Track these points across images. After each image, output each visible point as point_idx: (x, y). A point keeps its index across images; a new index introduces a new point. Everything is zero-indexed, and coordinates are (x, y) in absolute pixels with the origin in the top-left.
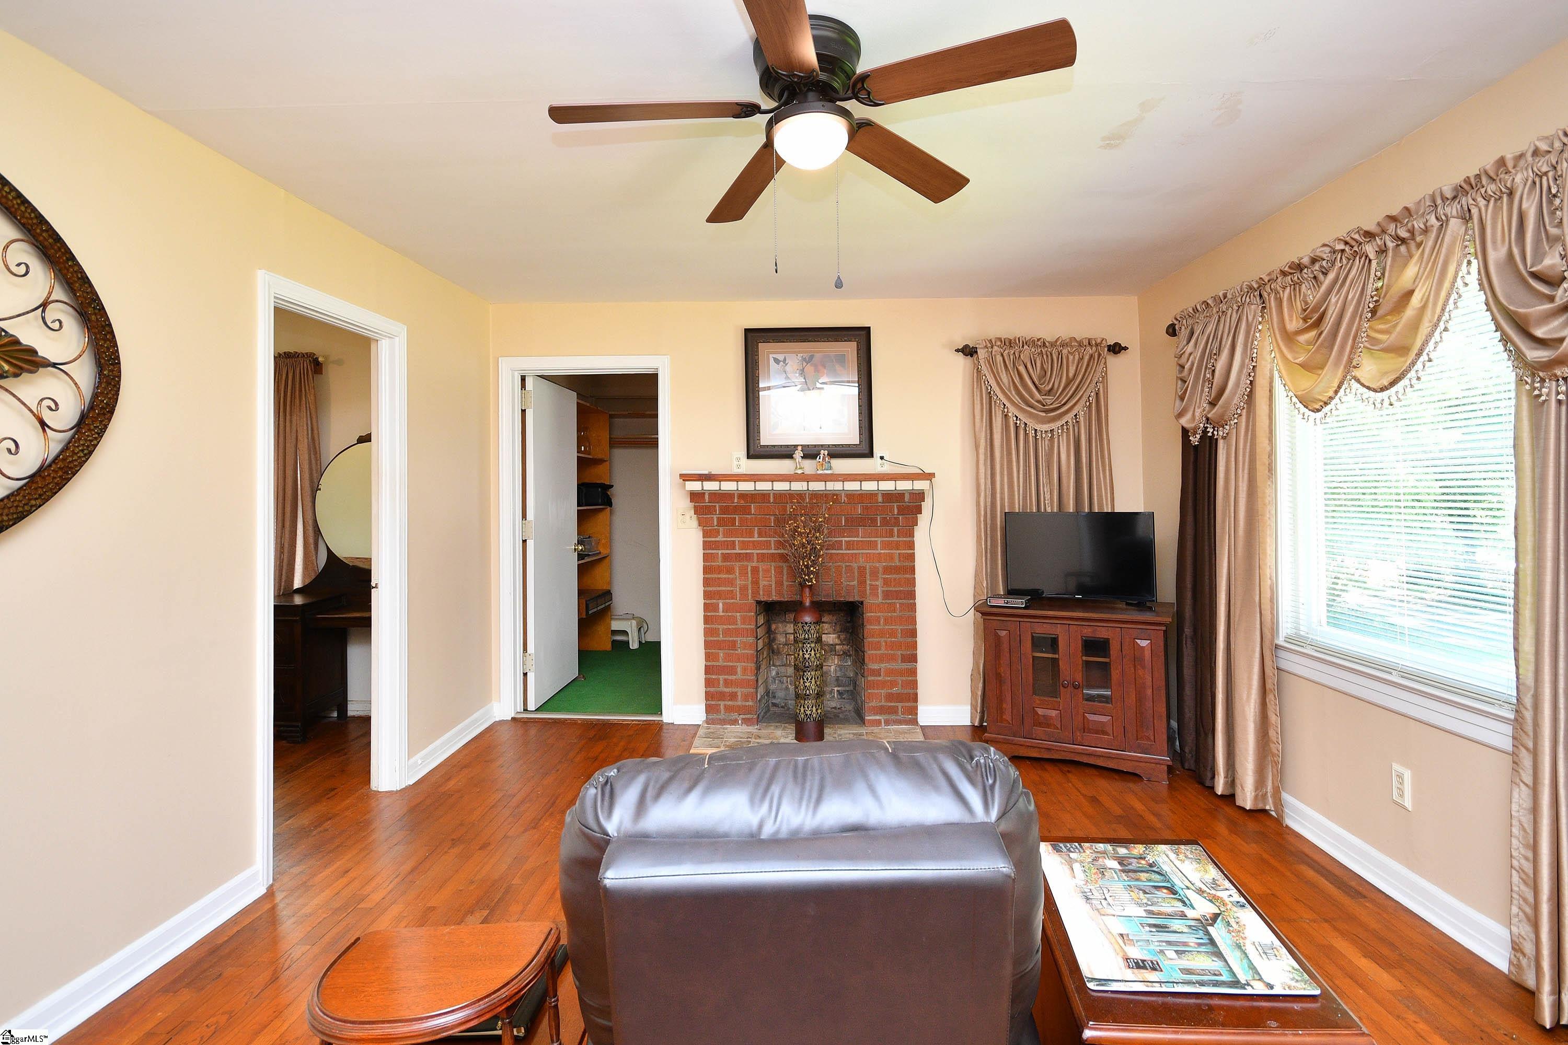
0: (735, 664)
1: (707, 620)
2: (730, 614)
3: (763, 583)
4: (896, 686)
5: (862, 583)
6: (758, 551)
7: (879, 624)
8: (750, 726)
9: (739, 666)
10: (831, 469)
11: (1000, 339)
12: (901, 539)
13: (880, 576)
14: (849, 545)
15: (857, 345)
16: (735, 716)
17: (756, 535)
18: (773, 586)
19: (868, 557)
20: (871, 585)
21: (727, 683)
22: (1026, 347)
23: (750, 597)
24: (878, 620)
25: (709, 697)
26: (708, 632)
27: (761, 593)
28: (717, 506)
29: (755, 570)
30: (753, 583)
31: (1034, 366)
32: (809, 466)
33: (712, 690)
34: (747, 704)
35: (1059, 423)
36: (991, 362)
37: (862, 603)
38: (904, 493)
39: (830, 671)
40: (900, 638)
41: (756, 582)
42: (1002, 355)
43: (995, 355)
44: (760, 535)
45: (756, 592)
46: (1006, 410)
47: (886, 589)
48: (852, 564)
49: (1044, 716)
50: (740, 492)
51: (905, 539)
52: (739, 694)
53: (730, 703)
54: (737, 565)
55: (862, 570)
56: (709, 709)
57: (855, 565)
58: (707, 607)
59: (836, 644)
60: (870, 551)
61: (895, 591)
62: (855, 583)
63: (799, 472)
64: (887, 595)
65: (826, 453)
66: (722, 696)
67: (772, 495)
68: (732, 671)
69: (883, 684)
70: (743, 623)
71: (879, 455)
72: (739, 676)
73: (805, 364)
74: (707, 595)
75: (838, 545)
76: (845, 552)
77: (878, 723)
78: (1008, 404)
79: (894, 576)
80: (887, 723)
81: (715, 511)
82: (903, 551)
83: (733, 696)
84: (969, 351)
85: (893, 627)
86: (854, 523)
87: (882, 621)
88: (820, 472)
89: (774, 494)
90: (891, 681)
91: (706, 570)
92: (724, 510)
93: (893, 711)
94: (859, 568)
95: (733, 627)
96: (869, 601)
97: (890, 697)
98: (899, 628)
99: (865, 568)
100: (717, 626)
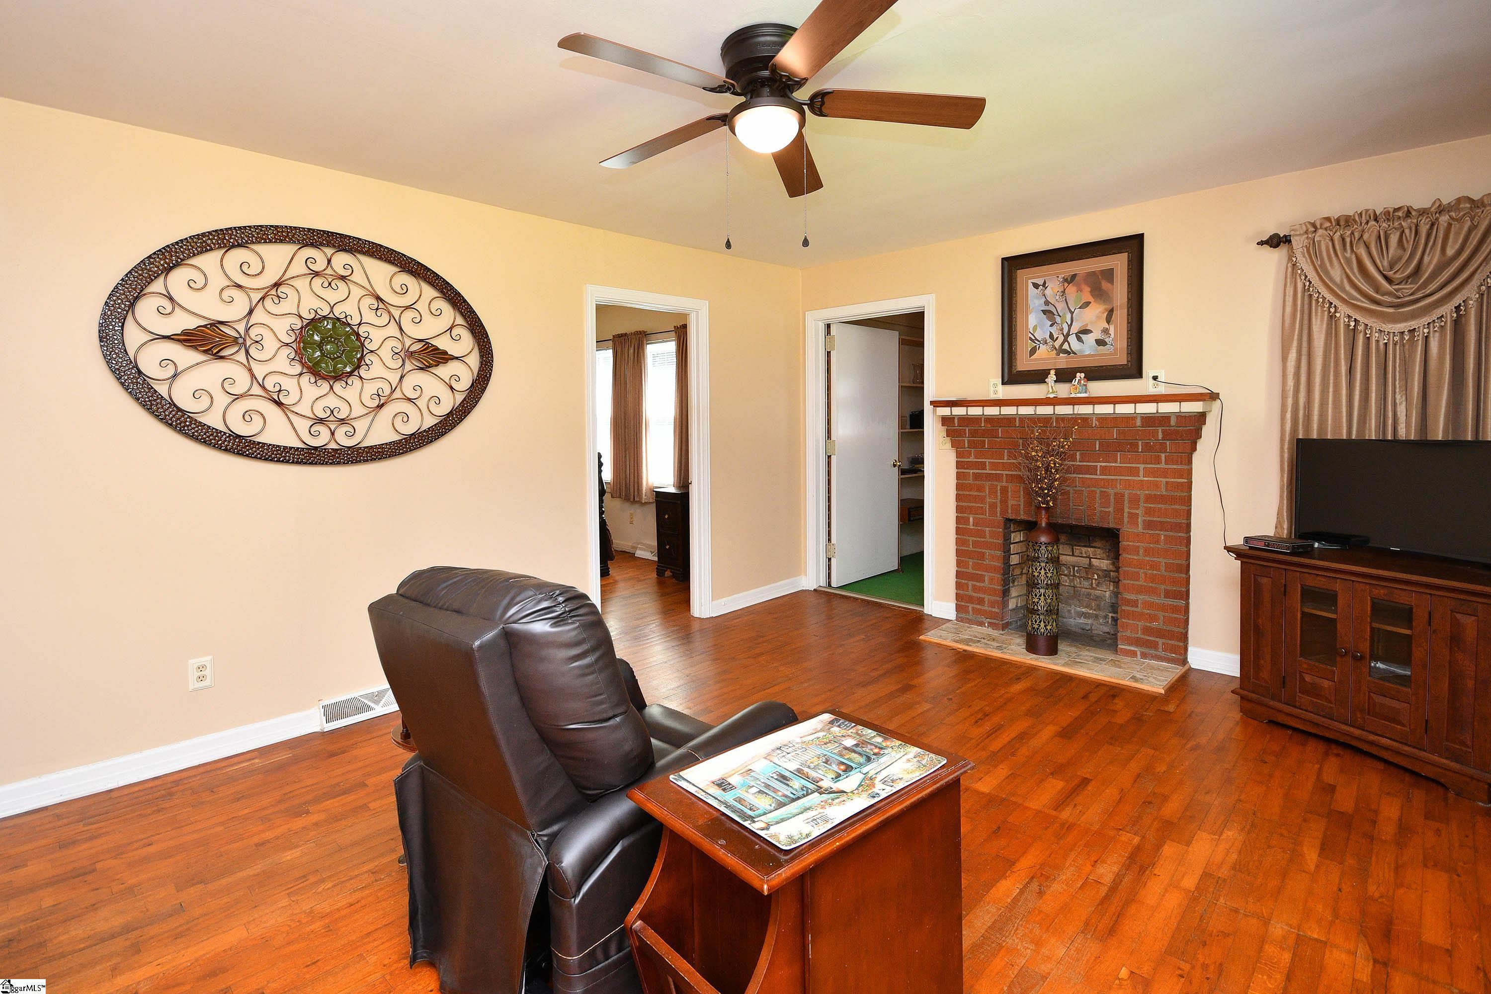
0: (983, 573)
1: (958, 531)
2: (979, 528)
3: (1011, 502)
4: (1157, 620)
5: (1120, 510)
6: (1007, 473)
7: (1138, 554)
8: (996, 629)
9: (987, 576)
10: (1086, 392)
11: (1328, 219)
12: (1170, 466)
13: (1142, 504)
14: (1104, 470)
15: (1128, 256)
16: (982, 619)
17: (1006, 457)
18: (1022, 507)
19: (1128, 484)
20: (1129, 513)
21: (975, 588)
22: (1372, 223)
23: (998, 515)
24: (1136, 550)
25: (959, 597)
26: (959, 542)
27: (1010, 511)
28: (967, 430)
29: (1004, 490)
30: (1001, 502)
31: (1384, 248)
32: (1063, 390)
33: (962, 592)
34: (994, 610)
35: (1427, 320)
36: (1312, 250)
37: (1118, 530)
38: (1170, 417)
39: (1105, 597)
40: (1163, 571)
41: (1004, 501)
42: (1332, 240)
43: (1319, 242)
44: (1009, 457)
45: (1004, 511)
46: (1332, 310)
47: (1148, 519)
48: (1107, 490)
49: (1312, 684)
50: (986, 417)
51: (1175, 467)
52: (986, 600)
53: (979, 607)
54: (987, 484)
55: (1119, 497)
56: (959, 608)
57: (1111, 491)
58: (959, 520)
59: (1111, 571)
60: (1130, 478)
61: (1160, 522)
62: (1111, 509)
63: (1052, 396)
64: (1149, 525)
65: (1083, 375)
66: (970, 599)
67: (1017, 419)
68: (980, 579)
69: (1140, 616)
70: (991, 537)
71: (1151, 375)
72: (986, 584)
73: (1066, 284)
74: (959, 509)
75: (1092, 470)
76: (1101, 477)
77: (1133, 654)
78: (1335, 302)
79: (1159, 506)
80: (1144, 656)
81: (965, 434)
82: (1172, 480)
83: (981, 601)
84: (1275, 241)
85: (1155, 559)
86: (1110, 449)
87: (1141, 551)
88: (1073, 395)
89: (1020, 418)
90: (1150, 615)
91: (959, 487)
92: (973, 433)
93: (1154, 646)
94: (1116, 494)
95: (983, 540)
96: (1126, 529)
97: (1147, 630)
98: (1163, 561)
99: (1123, 495)
100: (967, 538)
